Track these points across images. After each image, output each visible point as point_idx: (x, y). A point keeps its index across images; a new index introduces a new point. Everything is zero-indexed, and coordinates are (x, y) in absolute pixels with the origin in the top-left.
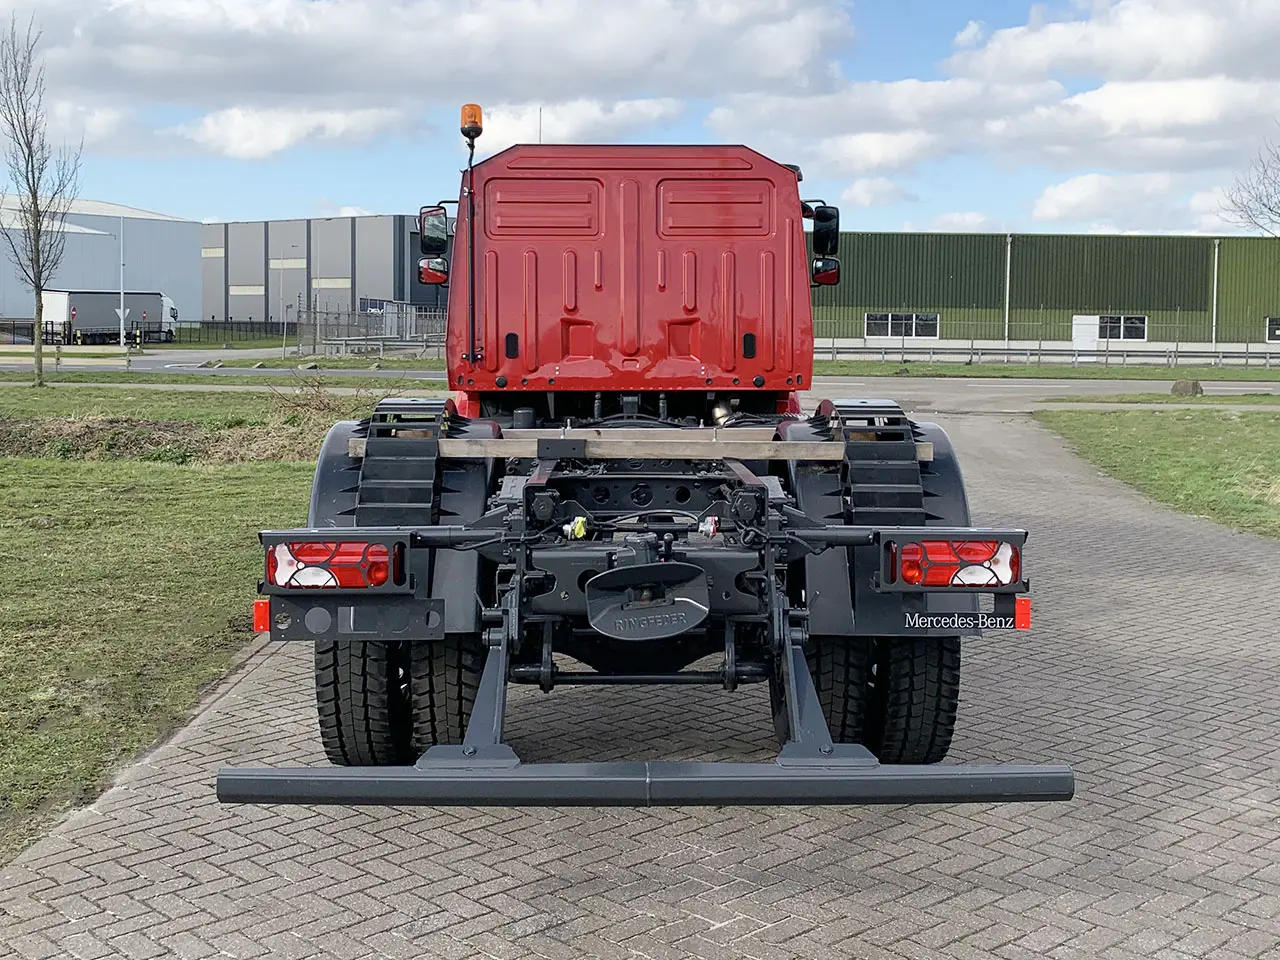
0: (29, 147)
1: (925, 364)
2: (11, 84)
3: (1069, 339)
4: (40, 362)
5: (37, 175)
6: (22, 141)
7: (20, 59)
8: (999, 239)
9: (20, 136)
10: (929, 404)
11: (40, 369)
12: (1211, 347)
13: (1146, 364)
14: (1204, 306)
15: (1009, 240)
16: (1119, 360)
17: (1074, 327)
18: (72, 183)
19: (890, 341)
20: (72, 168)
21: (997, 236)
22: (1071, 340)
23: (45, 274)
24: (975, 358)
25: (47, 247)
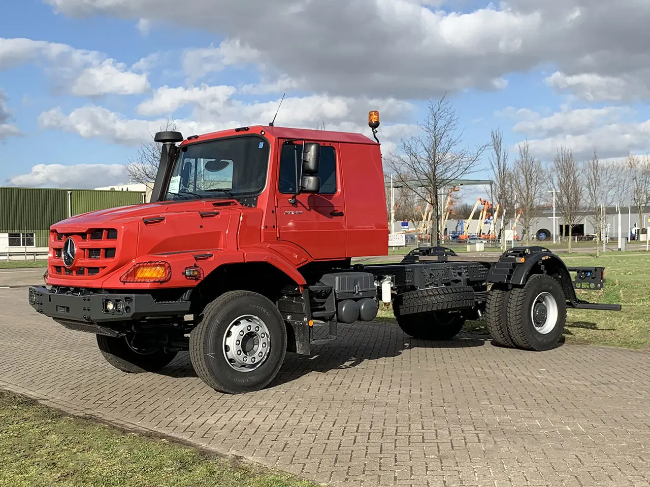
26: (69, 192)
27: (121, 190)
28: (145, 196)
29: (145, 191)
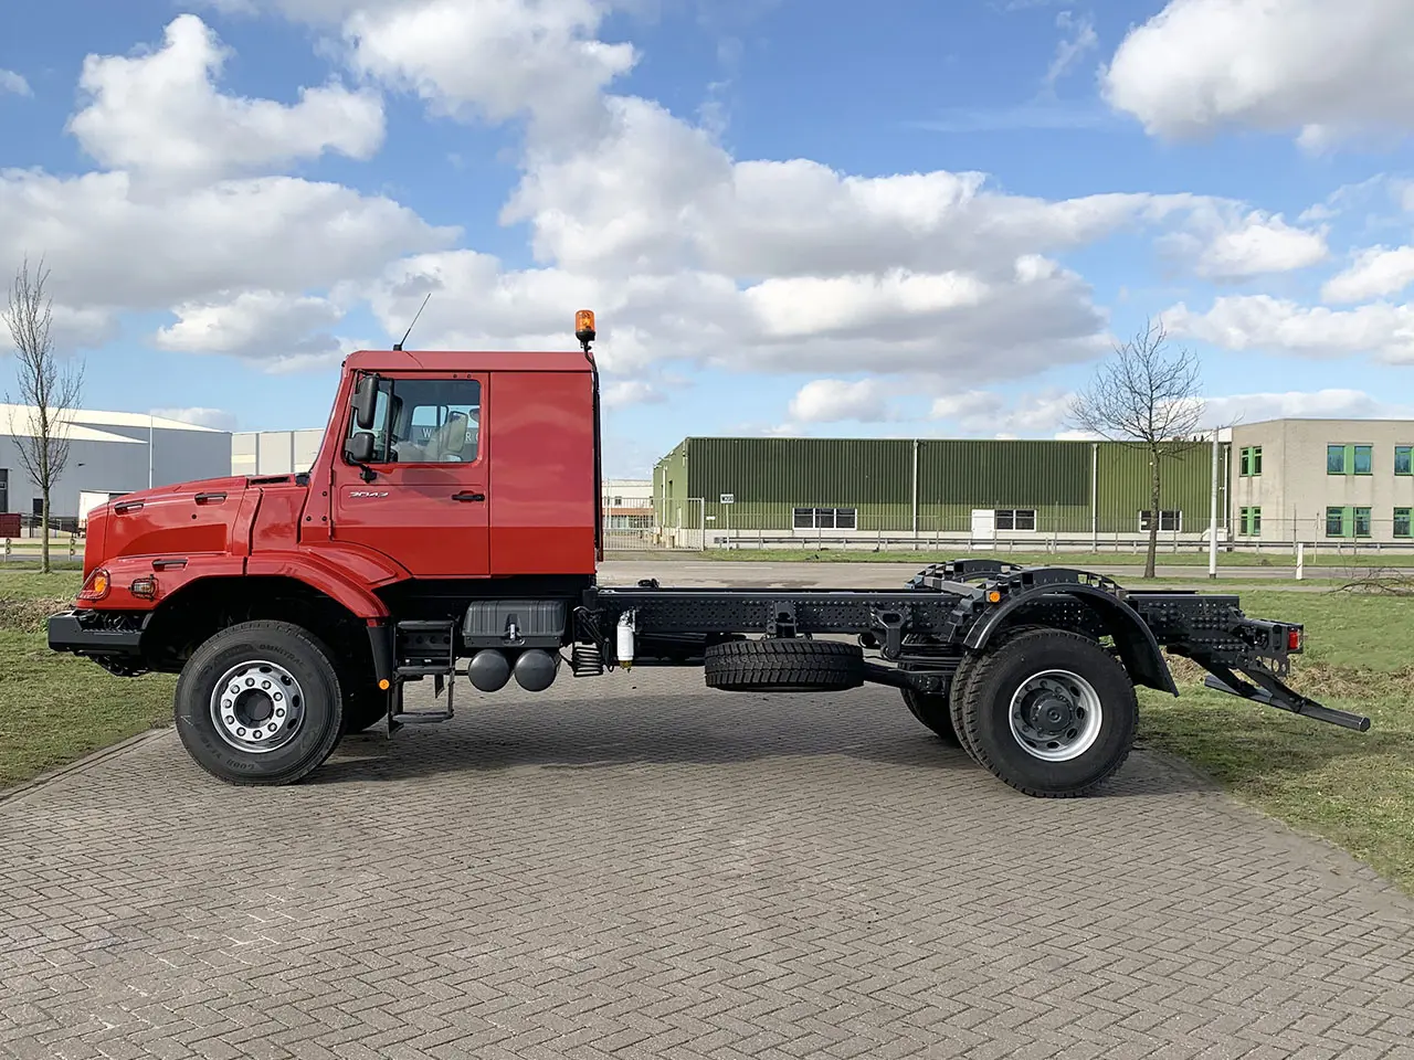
0: (38, 367)
1: (836, 552)
2: (24, 314)
3: (969, 529)
4: (46, 552)
5: (45, 391)
6: (32, 363)
7: (31, 293)
8: (906, 445)
9: (30, 358)
10: (814, 584)
11: (47, 559)
12: (1092, 536)
13: (1035, 551)
14: (1086, 502)
15: (916, 444)
16: (1007, 547)
17: (973, 519)
18: (75, 398)
19: (812, 532)
20: (75, 386)
21: (905, 441)
22: (970, 531)
23: (52, 477)
24: (882, 546)
25: (54, 454)
26: (1095, 446)
27: (1192, 440)
28: (1229, 449)
29: (1230, 440)
